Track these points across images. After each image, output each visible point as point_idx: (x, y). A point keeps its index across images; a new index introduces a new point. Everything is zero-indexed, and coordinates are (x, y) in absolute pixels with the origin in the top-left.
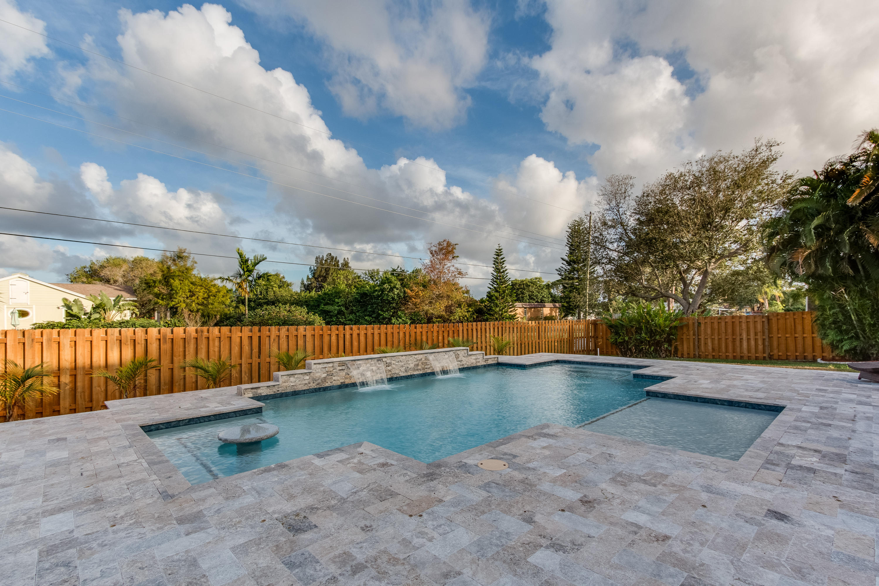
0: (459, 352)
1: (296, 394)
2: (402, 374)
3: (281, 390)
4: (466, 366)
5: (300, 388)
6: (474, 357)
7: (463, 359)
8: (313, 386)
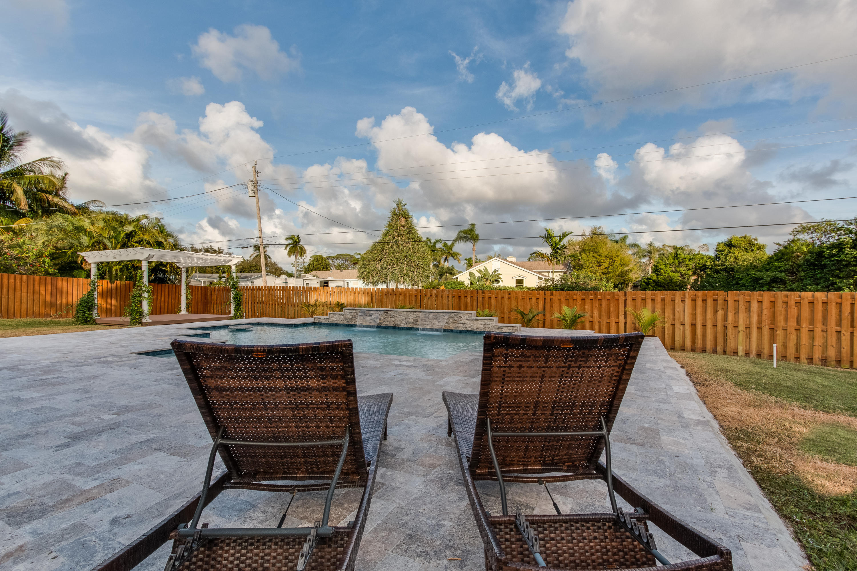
0: (461, 315)
1: (337, 325)
2: (403, 326)
3: (330, 322)
4: (469, 329)
5: (339, 322)
6: (480, 322)
7: (467, 322)
8: (345, 322)
